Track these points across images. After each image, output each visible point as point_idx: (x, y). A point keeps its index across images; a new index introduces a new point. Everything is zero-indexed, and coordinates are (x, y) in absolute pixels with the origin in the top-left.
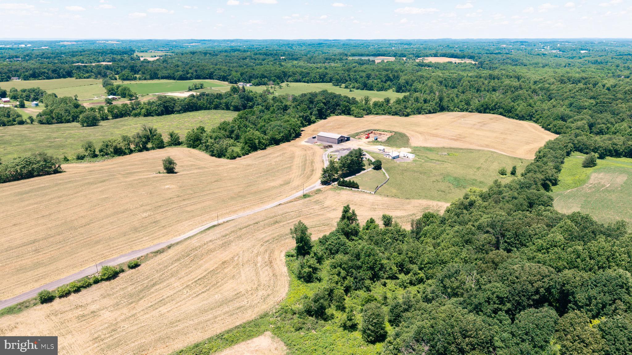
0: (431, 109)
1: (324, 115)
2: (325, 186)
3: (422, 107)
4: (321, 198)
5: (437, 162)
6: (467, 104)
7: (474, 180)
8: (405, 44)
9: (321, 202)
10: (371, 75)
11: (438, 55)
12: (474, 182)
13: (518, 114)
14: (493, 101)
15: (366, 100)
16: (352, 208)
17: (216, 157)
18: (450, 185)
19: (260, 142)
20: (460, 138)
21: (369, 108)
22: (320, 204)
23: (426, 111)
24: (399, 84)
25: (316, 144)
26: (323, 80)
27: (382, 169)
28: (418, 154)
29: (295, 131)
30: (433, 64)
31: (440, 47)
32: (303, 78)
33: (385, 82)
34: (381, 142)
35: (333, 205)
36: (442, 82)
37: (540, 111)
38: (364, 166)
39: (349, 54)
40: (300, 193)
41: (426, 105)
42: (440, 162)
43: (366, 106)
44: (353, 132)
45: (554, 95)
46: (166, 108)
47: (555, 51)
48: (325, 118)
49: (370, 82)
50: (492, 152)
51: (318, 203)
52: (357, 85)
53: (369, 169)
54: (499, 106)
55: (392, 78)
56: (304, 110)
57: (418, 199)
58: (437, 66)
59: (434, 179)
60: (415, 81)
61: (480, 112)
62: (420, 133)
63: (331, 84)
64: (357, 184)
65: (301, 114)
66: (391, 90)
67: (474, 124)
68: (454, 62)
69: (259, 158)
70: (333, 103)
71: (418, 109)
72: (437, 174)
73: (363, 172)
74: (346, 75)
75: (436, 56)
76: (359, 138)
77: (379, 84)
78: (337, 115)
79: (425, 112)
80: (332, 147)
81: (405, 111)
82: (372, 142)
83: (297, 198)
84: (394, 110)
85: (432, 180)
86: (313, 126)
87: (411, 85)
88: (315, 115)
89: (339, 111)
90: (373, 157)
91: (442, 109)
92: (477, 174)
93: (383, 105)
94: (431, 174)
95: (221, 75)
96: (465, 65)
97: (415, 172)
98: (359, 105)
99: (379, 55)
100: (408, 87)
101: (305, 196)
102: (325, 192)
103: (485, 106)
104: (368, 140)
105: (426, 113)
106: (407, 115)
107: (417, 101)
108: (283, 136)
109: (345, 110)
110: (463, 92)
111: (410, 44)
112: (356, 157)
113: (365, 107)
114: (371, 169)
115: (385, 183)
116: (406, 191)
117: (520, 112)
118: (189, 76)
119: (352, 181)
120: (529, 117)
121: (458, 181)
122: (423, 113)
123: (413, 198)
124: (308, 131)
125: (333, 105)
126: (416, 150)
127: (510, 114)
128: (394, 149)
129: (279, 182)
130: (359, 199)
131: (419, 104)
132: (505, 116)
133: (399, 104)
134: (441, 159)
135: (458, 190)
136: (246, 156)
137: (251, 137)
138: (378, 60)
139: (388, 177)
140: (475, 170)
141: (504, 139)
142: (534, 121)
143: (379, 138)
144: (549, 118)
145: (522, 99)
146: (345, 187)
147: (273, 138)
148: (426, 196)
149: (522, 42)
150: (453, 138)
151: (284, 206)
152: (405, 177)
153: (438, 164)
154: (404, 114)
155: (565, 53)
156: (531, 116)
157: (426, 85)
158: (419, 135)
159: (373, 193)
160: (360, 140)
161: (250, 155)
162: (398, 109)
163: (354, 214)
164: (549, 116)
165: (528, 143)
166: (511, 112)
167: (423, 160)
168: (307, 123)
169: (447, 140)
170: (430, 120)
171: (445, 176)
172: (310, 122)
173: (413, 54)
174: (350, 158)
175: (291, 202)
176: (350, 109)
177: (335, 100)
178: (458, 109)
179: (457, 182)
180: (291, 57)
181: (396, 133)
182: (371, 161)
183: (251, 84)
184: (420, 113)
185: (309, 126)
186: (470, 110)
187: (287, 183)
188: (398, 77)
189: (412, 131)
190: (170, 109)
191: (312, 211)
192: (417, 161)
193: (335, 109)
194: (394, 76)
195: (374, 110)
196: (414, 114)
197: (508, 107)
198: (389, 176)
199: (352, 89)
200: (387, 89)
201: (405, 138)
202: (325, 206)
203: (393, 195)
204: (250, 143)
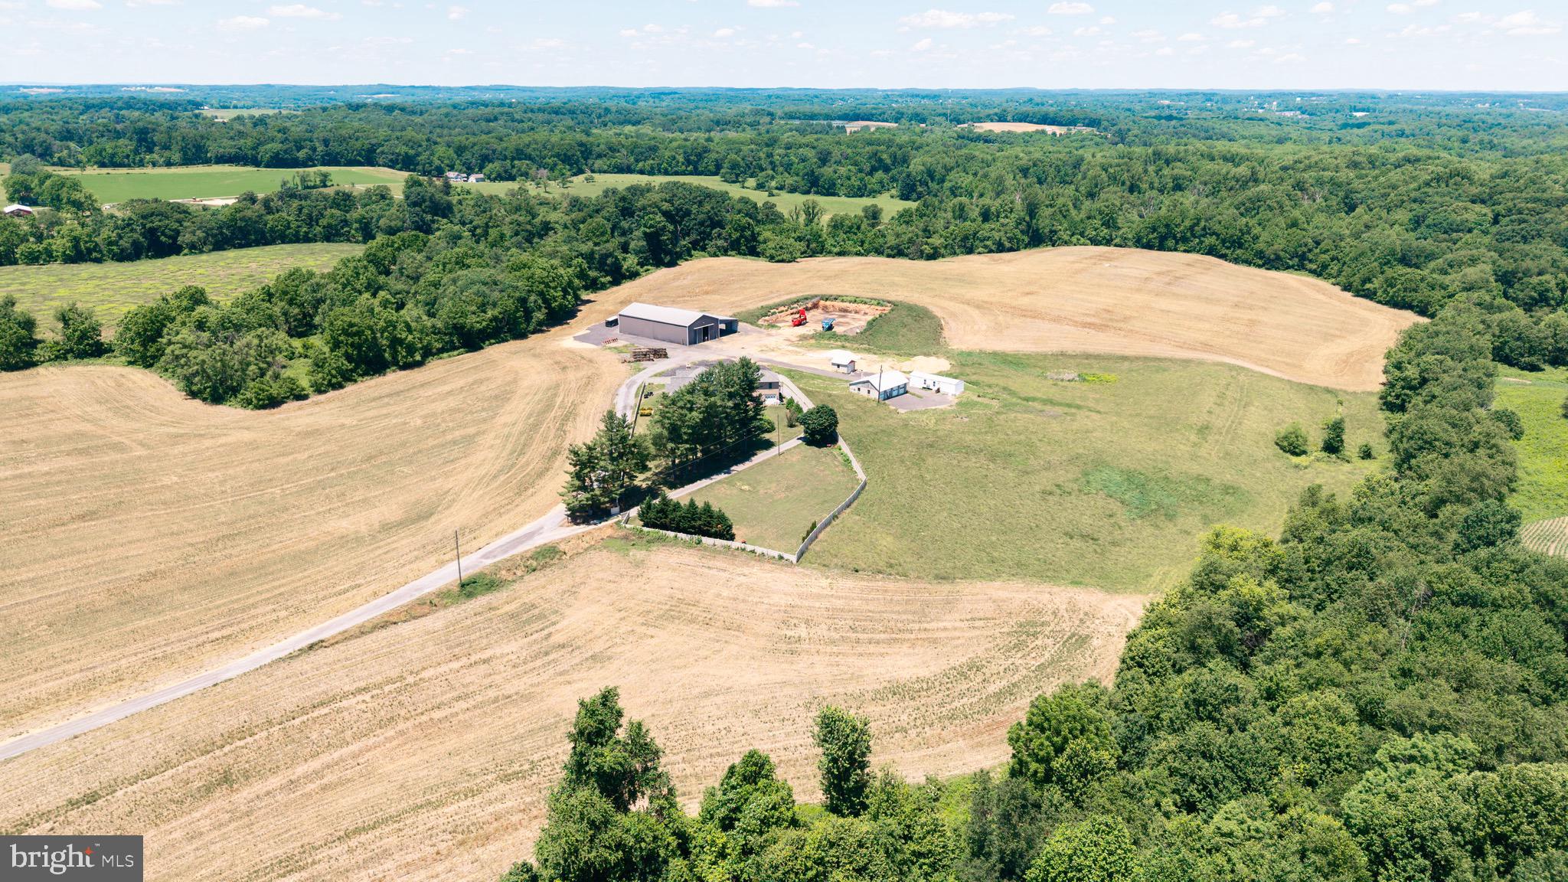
0: (1004, 239)
1: (668, 253)
2: (583, 528)
3: (975, 234)
4: (550, 592)
5: (1048, 408)
6: (1107, 224)
7: (1199, 478)
8: (923, 98)
9: (542, 616)
10: (830, 153)
11: (1009, 118)
12: (1201, 487)
13: (1261, 252)
14: (1183, 215)
15: (807, 213)
16: (632, 708)
17: (204, 400)
18: (1115, 506)
19: (395, 342)
20: (1111, 320)
21: (817, 236)
22: (536, 626)
23: (988, 243)
24: (908, 176)
25: (613, 345)
26: (696, 168)
27: (841, 442)
28: (974, 378)
29: (546, 301)
30: (998, 135)
31: (1010, 104)
32: (637, 161)
33: (871, 173)
34: (845, 337)
35: (598, 631)
36: (1028, 169)
37: (1331, 242)
38: (769, 431)
39: (779, 113)
40: (447, 576)
41: (987, 226)
42: (1059, 410)
43: (809, 228)
44: (753, 306)
45: (1359, 196)
46: (151, 233)
47: (1292, 113)
48: (672, 264)
49: (827, 171)
50: (1232, 368)
51: (528, 622)
52: (790, 180)
53: (788, 443)
54: (1204, 229)
55: (888, 161)
56: (597, 233)
57: (991, 577)
58: (1007, 139)
59: (1045, 481)
60: (952, 168)
61: (1149, 246)
62: (978, 307)
63: (717, 178)
64: (722, 518)
65: (585, 248)
66: (886, 196)
67: (1147, 279)
68: (1050, 133)
69: (374, 399)
70: (701, 217)
71: (965, 238)
72: (1054, 459)
73: (762, 456)
74: (762, 155)
75: (1002, 119)
76: (772, 326)
77: (853, 178)
78: (715, 255)
79: (986, 247)
80: (666, 356)
81: (927, 244)
82: (813, 337)
83: (421, 602)
84: (891, 240)
85: (1037, 488)
86: (627, 288)
87: (942, 181)
88: (637, 253)
89: (720, 243)
90: (809, 393)
91: (1036, 239)
92: (1203, 452)
93: (859, 228)
94: (1032, 461)
95: (399, 154)
96: (1080, 138)
97: (968, 451)
98: (785, 226)
99: (856, 117)
100: (933, 186)
101: (469, 587)
102: (578, 560)
103: (1162, 230)
104: (800, 330)
105: (991, 251)
106: (933, 256)
107: (960, 217)
108: (495, 319)
109: (738, 240)
110: (1091, 195)
111: (935, 96)
112: (731, 396)
113: (803, 230)
114: (795, 442)
115: (848, 506)
116: (934, 541)
117: (1270, 244)
118: (301, 154)
119: (700, 504)
120: (1298, 260)
121: (1142, 488)
122: (981, 249)
123: (967, 574)
124: (605, 302)
125: (702, 224)
126: (966, 365)
127: (1239, 252)
128: (889, 362)
129: (389, 510)
130: (725, 593)
131: (968, 223)
132: (1223, 257)
133: (907, 223)
134: (1058, 398)
135: (1150, 530)
136: (331, 394)
137: (356, 320)
138: (852, 127)
139: (862, 476)
140: (1193, 437)
141: (1252, 323)
142: (1313, 272)
143: (838, 324)
144: (1365, 261)
145: (1271, 208)
146: (671, 534)
147: (455, 326)
148: (1019, 565)
149: (1209, 96)
150: (1089, 320)
151: (330, 653)
152: (928, 477)
153: (1055, 417)
154: (922, 252)
155: (1315, 118)
156: (1303, 257)
157: (986, 176)
158: (975, 313)
159: (794, 558)
160: (773, 331)
161: (350, 388)
162: (905, 238)
163: (641, 746)
164: (1362, 254)
165: (1328, 337)
166: (1241, 246)
167: (995, 403)
168: (609, 278)
169: (1072, 329)
170: (1004, 268)
171: (1090, 466)
172: (619, 276)
173: (945, 115)
174: (700, 400)
175: (384, 624)
176: (754, 237)
177: (707, 207)
178: (1082, 240)
179: (1136, 493)
180: (622, 118)
181: (895, 305)
182: (799, 409)
183: (482, 176)
184: (970, 251)
185: (615, 288)
186: (1117, 241)
187: (420, 515)
188: (905, 161)
189: (952, 298)
190: (163, 239)
191: (473, 676)
192: (974, 404)
193: (707, 236)
194: (894, 157)
195: (831, 241)
196: (955, 254)
197: (1231, 231)
198: (866, 470)
199: (775, 192)
200: (875, 191)
201: (927, 322)
202: (553, 640)
203: (882, 565)
204: (352, 345)
